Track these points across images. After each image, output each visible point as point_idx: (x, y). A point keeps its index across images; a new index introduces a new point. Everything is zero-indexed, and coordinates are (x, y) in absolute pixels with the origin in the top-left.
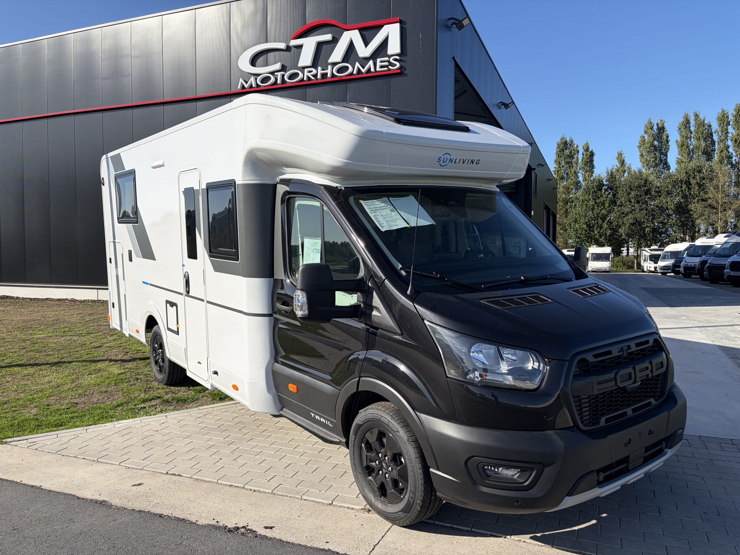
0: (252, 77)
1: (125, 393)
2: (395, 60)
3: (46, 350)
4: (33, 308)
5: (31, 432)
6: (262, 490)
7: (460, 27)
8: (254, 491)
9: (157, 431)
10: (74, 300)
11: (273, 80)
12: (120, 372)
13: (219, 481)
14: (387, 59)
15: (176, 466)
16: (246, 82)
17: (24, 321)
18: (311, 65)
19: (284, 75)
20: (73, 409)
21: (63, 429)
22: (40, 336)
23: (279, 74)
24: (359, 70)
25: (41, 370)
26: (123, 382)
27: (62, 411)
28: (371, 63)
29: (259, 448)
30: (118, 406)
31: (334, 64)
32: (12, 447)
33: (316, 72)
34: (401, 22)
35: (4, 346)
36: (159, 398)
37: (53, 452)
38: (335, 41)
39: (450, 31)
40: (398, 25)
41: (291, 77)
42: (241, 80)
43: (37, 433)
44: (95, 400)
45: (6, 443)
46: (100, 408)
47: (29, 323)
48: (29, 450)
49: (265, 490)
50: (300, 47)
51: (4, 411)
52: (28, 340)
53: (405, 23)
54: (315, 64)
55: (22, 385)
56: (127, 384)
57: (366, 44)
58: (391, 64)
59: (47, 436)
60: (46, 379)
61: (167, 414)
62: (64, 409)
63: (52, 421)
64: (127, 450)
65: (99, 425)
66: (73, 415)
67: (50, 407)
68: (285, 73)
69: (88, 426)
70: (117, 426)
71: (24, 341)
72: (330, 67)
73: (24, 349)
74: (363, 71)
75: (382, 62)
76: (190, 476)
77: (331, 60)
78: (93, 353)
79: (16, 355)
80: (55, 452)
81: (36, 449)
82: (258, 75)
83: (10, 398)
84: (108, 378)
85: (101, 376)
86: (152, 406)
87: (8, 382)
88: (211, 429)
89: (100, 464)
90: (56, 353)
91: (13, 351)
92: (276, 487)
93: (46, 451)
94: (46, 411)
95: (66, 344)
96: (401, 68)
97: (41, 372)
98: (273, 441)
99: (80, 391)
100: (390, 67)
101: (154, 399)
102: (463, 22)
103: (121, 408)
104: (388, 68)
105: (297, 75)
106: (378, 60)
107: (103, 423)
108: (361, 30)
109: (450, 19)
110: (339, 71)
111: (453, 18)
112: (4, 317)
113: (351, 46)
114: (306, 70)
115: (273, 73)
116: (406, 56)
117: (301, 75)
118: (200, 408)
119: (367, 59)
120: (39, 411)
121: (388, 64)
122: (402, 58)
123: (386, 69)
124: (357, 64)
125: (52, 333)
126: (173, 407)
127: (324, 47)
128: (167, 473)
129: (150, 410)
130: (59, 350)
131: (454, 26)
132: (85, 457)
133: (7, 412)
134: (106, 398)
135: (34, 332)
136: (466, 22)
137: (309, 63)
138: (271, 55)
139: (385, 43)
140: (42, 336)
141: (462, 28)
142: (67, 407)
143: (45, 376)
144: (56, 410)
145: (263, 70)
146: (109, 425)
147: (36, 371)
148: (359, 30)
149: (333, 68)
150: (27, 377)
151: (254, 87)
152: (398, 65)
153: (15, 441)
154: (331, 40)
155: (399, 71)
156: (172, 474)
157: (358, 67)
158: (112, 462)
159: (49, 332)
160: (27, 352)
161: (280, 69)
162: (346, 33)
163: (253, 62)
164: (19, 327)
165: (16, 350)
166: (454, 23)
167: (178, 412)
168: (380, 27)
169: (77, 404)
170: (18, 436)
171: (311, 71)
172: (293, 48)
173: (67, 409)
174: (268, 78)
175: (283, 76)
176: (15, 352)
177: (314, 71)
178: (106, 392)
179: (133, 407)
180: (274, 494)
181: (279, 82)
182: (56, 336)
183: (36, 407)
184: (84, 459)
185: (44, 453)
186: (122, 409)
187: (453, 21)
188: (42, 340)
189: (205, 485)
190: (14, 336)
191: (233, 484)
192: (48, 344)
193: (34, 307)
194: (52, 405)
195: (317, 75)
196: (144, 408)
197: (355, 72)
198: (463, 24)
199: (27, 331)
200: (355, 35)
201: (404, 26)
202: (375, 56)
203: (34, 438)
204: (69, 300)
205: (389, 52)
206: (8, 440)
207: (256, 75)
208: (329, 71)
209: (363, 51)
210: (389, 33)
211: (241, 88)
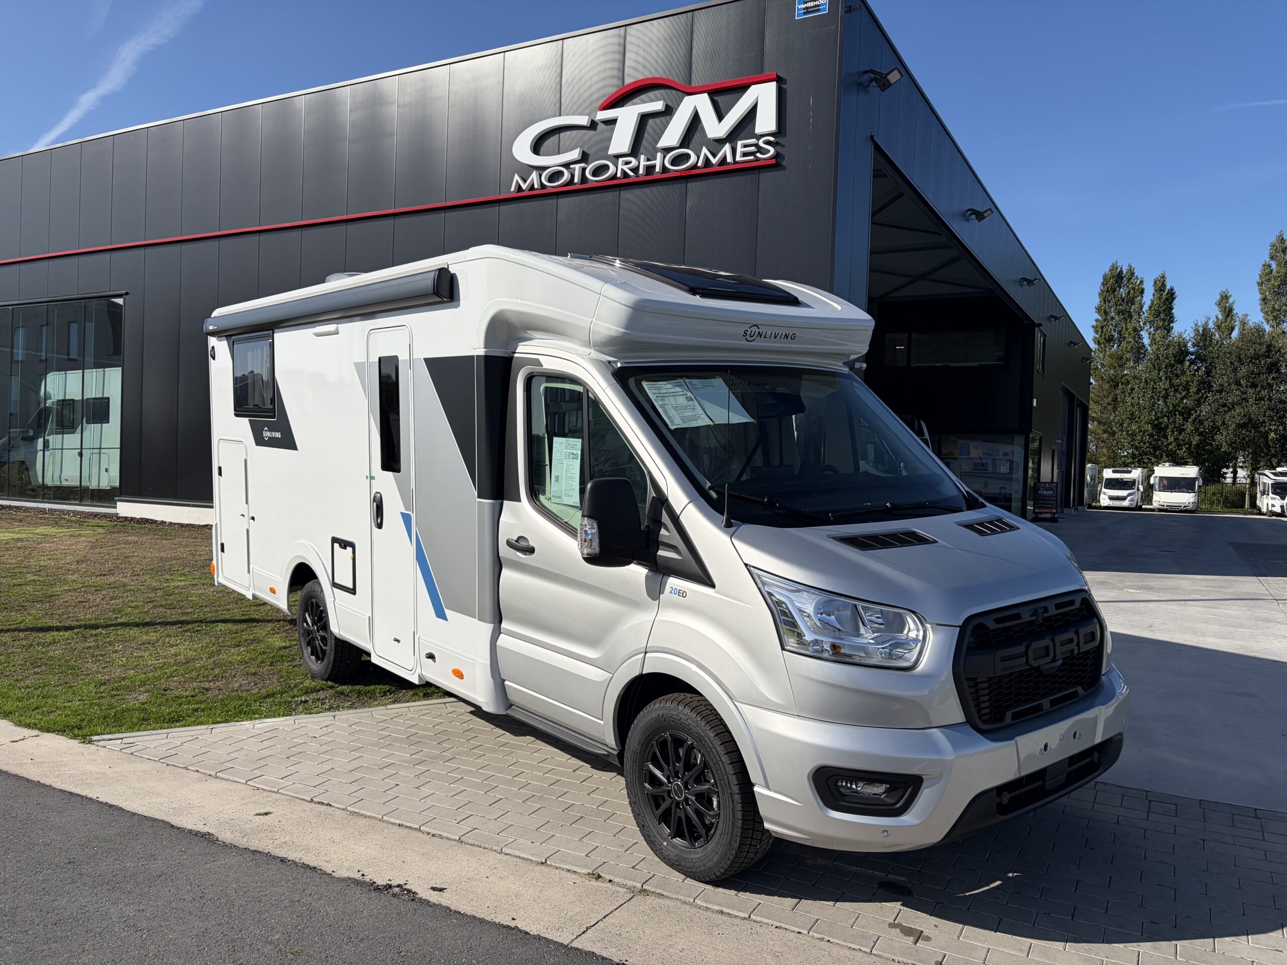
0: (535, 172)
1: (282, 677)
2: (768, 143)
3: (183, 606)
4: (180, 539)
5: (131, 729)
6: (445, 834)
7: (884, 85)
8: (433, 835)
9: (315, 737)
11: (566, 176)
12: (284, 644)
13: (385, 818)
14: (753, 141)
15: (327, 791)
16: (525, 181)
17: (162, 559)
18: (629, 152)
19: (586, 168)
20: (200, 697)
21: (176, 727)
22: (179, 584)
23: (577, 167)
24: (707, 159)
25: (168, 636)
26: (283, 661)
27: (183, 700)
28: (727, 148)
29: (459, 774)
30: (268, 696)
31: (667, 150)
32: (98, 748)
33: (637, 163)
34: (779, 80)
35: (122, 597)
37: (155, 759)
38: (669, 112)
39: (866, 92)
40: (774, 84)
41: (597, 172)
42: (516, 177)
43: (139, 730)
44: (236, 685)
45: (91, 742)
46: (240, 698)
47: (168, 564)
48: (121, 754)
49: (449, 835)
50: (612, 122)
51: (100, 695)
52: (161, 589)
53: (786, 82)
54: (635, 151)
55: (136, 657)
56: (289, 664)
57: (720, 117)
58: (760, 150)
59: (153, 735)
60: (173, 651)
61: (337, 713)
63: (166, 713)
64: (263, 762)
65: (233, 723)
66: (198, 706)
67: (168, 692)
68: (586, 166)
69: (215, 723)
70: (257, 726)
71: (155, 590)
72: (659, 155)
73: (152, 602)
74: (714, 161)
75: (745, 146)
76: (343, 807)
77: (663, 143)
78: (250, 614)
79: (137, 611)
80: (157, 759)
81: (132, 754)
82: (544, 168)
83: (113, 676)
84: (264, 653)
85: (254, 650)
86: (319, 700)
87: (116, 652)
88: (397, 740)
89: (218, 780)
90: (197, 611)
91: (133, 605)
92: (468, 833)
93: (146, 756)
94: (160, 698)
95: (214, 598)
96: (777, 156)
97: (167, 640)
98: (486, 763)
99: (216, 671)
100: (758, 155)
101: (323, 689)
102: (889, 77)
103: (272, 699)
104: (755, 156)
105: (606, 167)
106: (740, 143)
107: (238, 721)
108: (712, 94)
109: (867, 72)
110: (675, 161)
111: (872, 71)
112: (133, 552)
113: (696, 120)
114: (621, 160)
115: (567, 165)
116: (785, 136)
117: (612, 169)
118: (389, 707)
119: (721, 142)
120: (150, 698)
121: (756, 150)
122: (779, 140)
123: (752, 158)
124: (705, 151)
125: (198, 580)
126: (350, 703)
127: (651, 122)
128: (312, 800)
129: (314, 706)
130: (203, 606)
131: (874, 83)
132: (199, 770)
133: (103, 697)
134: (253, 684)
135: (172, 577)
136: (894, 77)
137: (626, 148)
138: (564, 135)
139: (751, 115)
140: (183, 583)
141: (889, 87)
142: (192, 694)
143: (172, 646)
144: (176, 697)
145: (552, 161)
146: (247, 724)
147: (161, 637)
148: (708, 94)
149: (664, 157)
150: (146, 646)
151: (537, 189)
152: (772, 151)
153: (104, 740)
154: (664, 110)
155: (773, 161)
156: (319, 803)
157: (705, 154)
158: (236, 779)
159: (194, 579)
160: (154, 607)
161: (580, 158)
162: (687, 99)
163: (537, 147)
164: (152, 569)
165: (138, 604)
166: (874, 79)
167: (355, 711)
168: (745, 88)
169: (207, 690)
170: (111, 733)
171: (629, 163)
173: (192, 696)
174: (559, 174)
175: (584, 170)
176: (136, 607)
177: (634, 162)
178: (255, 674)
179: (290, 699)
180: (462, 842)
182: (204, 584)
183: (147, 692)
185: (142, 759)
186: (273, 701)
187: (872, 76)
188: (182, 590)
190: (141, 582)
191: (405, 823)
192: (188, 597)
193: (183, 538)
194: (172, 690)
195: (637, 168)
196: (306, 701)
197: (700, 164)
198: (888, 81)
199: (162, 575)
200: (702, 103)
201: (784, 86)
202: (733, 136)
203: (133, 737)
205: (759, 130)
206: (94, 738)
207: (541, 169)
208: (658, 163)
209: (714, 128)
210: (757, 98)
211: (516, 191)
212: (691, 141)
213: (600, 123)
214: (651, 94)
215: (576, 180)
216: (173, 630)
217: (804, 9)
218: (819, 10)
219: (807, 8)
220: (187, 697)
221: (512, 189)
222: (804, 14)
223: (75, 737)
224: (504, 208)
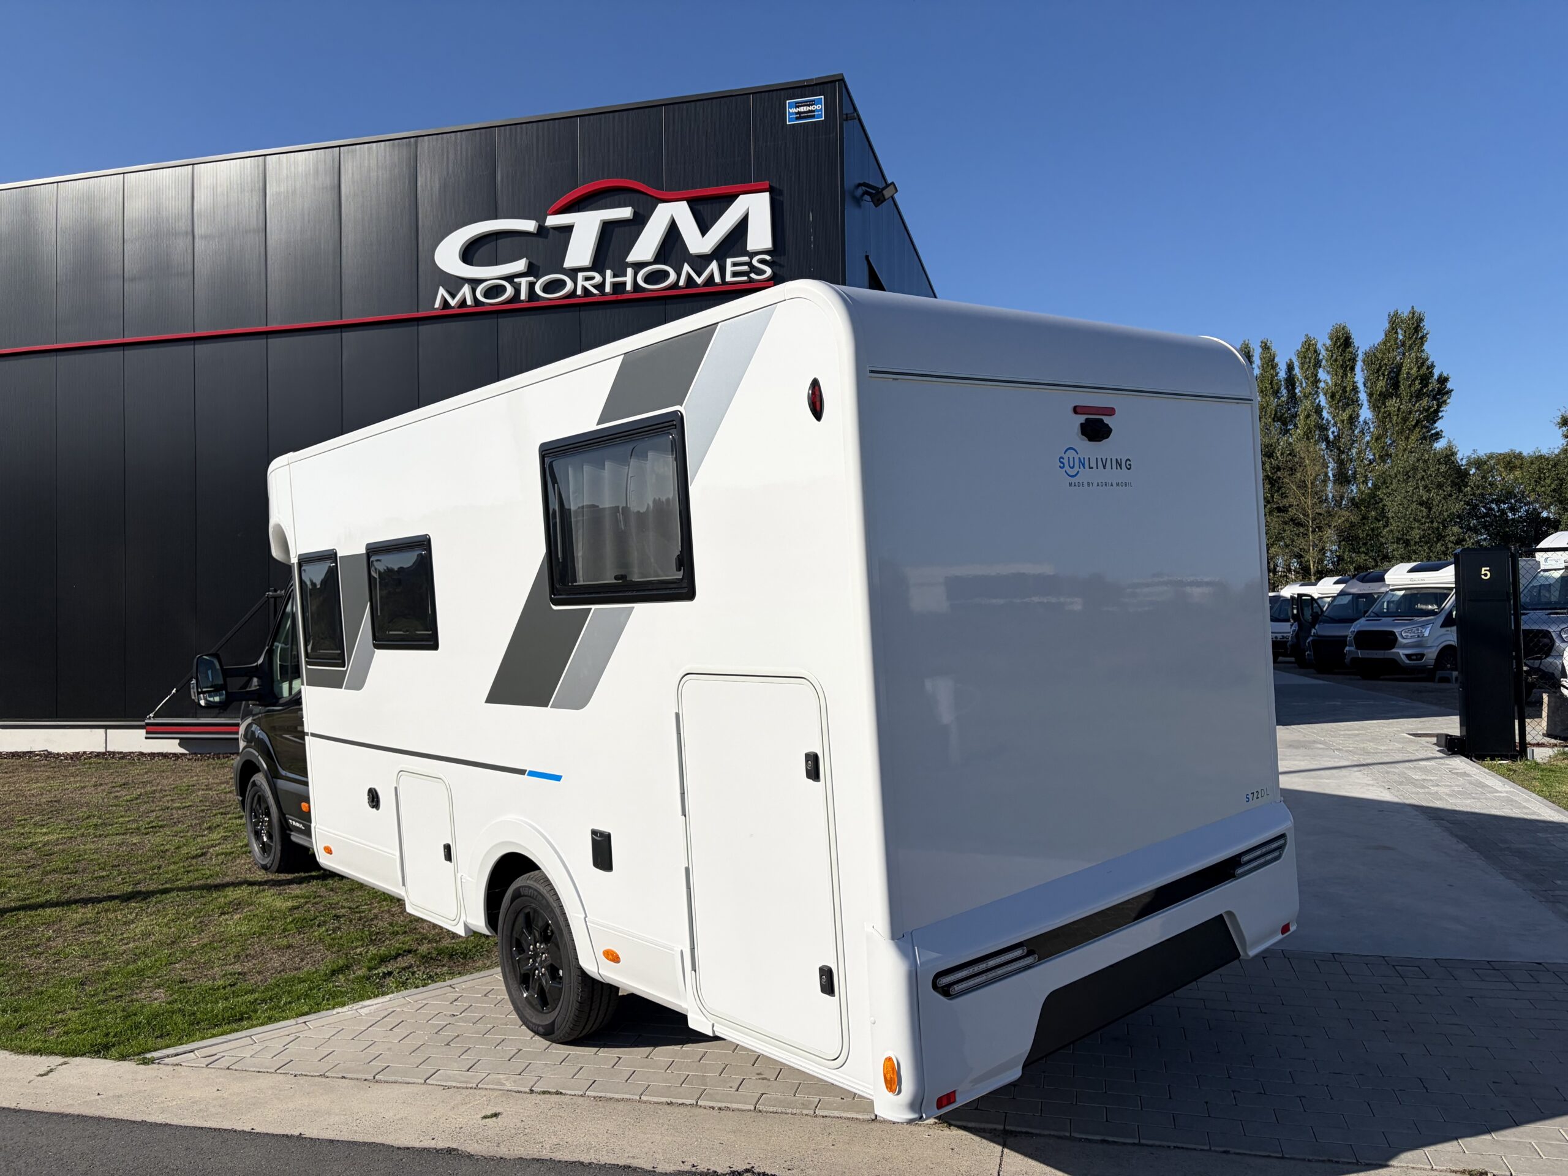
0: (466, 285)
1: (330, 946)
2: (762, 261)
3: (87, 868)
6: (734, 1106)
7: (878, 200)
9: (454, 1015)
10: (50, 753)
11: (510, 291)
12: (289, 904)
14: (746, 259)
15: (541, 1077)
16: (453, 296)
18: (590, 266)
19: (535, 283)
20: (243, 985)
21: (253, 1026)
22: (47, 837)
23: (524, 282)
24: (689, 277)
26: (312, 925)
27: (222, 991)
28: (714, 266)
30: (334, 973)
31: (638, 266)
32: (171, 1067)
33: (601, 279)
34: (772, 191)
38: (639, 221)
39: (859, 206)
40: (765, 197)
41: (548, 288)
42: (442, 291)
44: (277, 964)
45: (152, 1061)
46: (299, 980)
48: (215, 1070)
49: (740, 1106)
50: (568, 229)
51: (95, 999)
52: (26, 848)
53: (781, 193)
54: (599, 263)
55: (90, 943)
56: (324, 928)
57: (704, 229)
58: (753, 269)
59: (230, 1041)
60: (136, 929)
61: (454, 981)
62: (224, 988)
63: (217, 1011)
64: (421, 1054)
65: (324, 1012)
66: (253, 996)
67: (191, 984)
68: (535, 280)
70: (363, 1012)
71: (19, 849)
72: (630, 271)
73: (33, 867)
74: (699, 281)
75: (735, 264)
76: (580, 1093)
77: (634, 256)
79: (25, 881)
82: (480, 281)
83: (84, 971)
84: (273, 918)
85: (255, 916)
86: (404, 969)
90: (114, 873)
93: (252, 1069)
94: (188, 993)
95: (121, 853)
96: (774, 276)
99: (231, 949)
100: (753, 275)
101: (400, 955)
102: (885, 192)
103: (342, 976)
104: (749, 277)
105: (561, 284)
106: (729, 261)
107: (329, 1009)
108: (693, 204)
109: (860, 185)
110: (650, 278)
111: (864, 184)
113: (673, 232)
114: (580, 275)
115: (510, 278)
116: (784, 254)
117: (570, 285)
119: (704, 259)
120: (173, 994)
121: (749, 270)
122: (776, 259)
123: (745, 278)
124: (686, 268)
127: (618, 231)
128: (532, 1091)
129: (405, 977)
131: (868, 198)
132: (345, 1075)
133: (103, 1001)
134: (297, 960)
135: (26, 830)
137: (586, 260)
138: (503, 242)
140: (52, 837)
142: (228, 982)
143: (127, 923)
144: (209, 989)
145: (490, 273)
146: (345, 1012)
148: (688, 202)
149: (636, 274)
150: (87, 926)
151: (470, 306)
152: (769, 271)
153: (168, 1056)
154: (632, 218)
156: (544, 1093)
157: (687, 272)
158: (407, 1080)
159: (62, 829)
160: (46, 873)
161: (526, 270)
162: (661, 207)
163: (469, 254)
165: (16, 870)
166: (866, 193)
168: (731, 198)
169: (243, 974)
171: (593, 278)
172: (551, 231)
174: (500, 290)
176: (19, 875)
177: (598, 278)
178: (289, 946)
179: (367, 973)
181: (523, 296)
182: (84, 835)
183: (158, 987)
184: (344, 1077)
185: (248, 1073)
186: (346, 979)
187: (864, 188)
188: (61, 847)
189: (620, 1106)
191: (674, 1101)
194: (191, 980)
195: (603, 285)
197: (682, 283)
198: (883, 195)
199: (7, 828)
200: (680, 212)
201: (780, 198)
202: (721, 252)
203: (204, 1047)
205: (751, 246)
206: (156, 1054)
207: (475, 283)
208: (628, 279)
209: (698, 243)
210: (748, 209)
211: (441, 308)
217: (796, 113)
218: (813, 116)
219: (799, 113)
221: (437, 305)
222: (797, 119)
224: (425, 329)
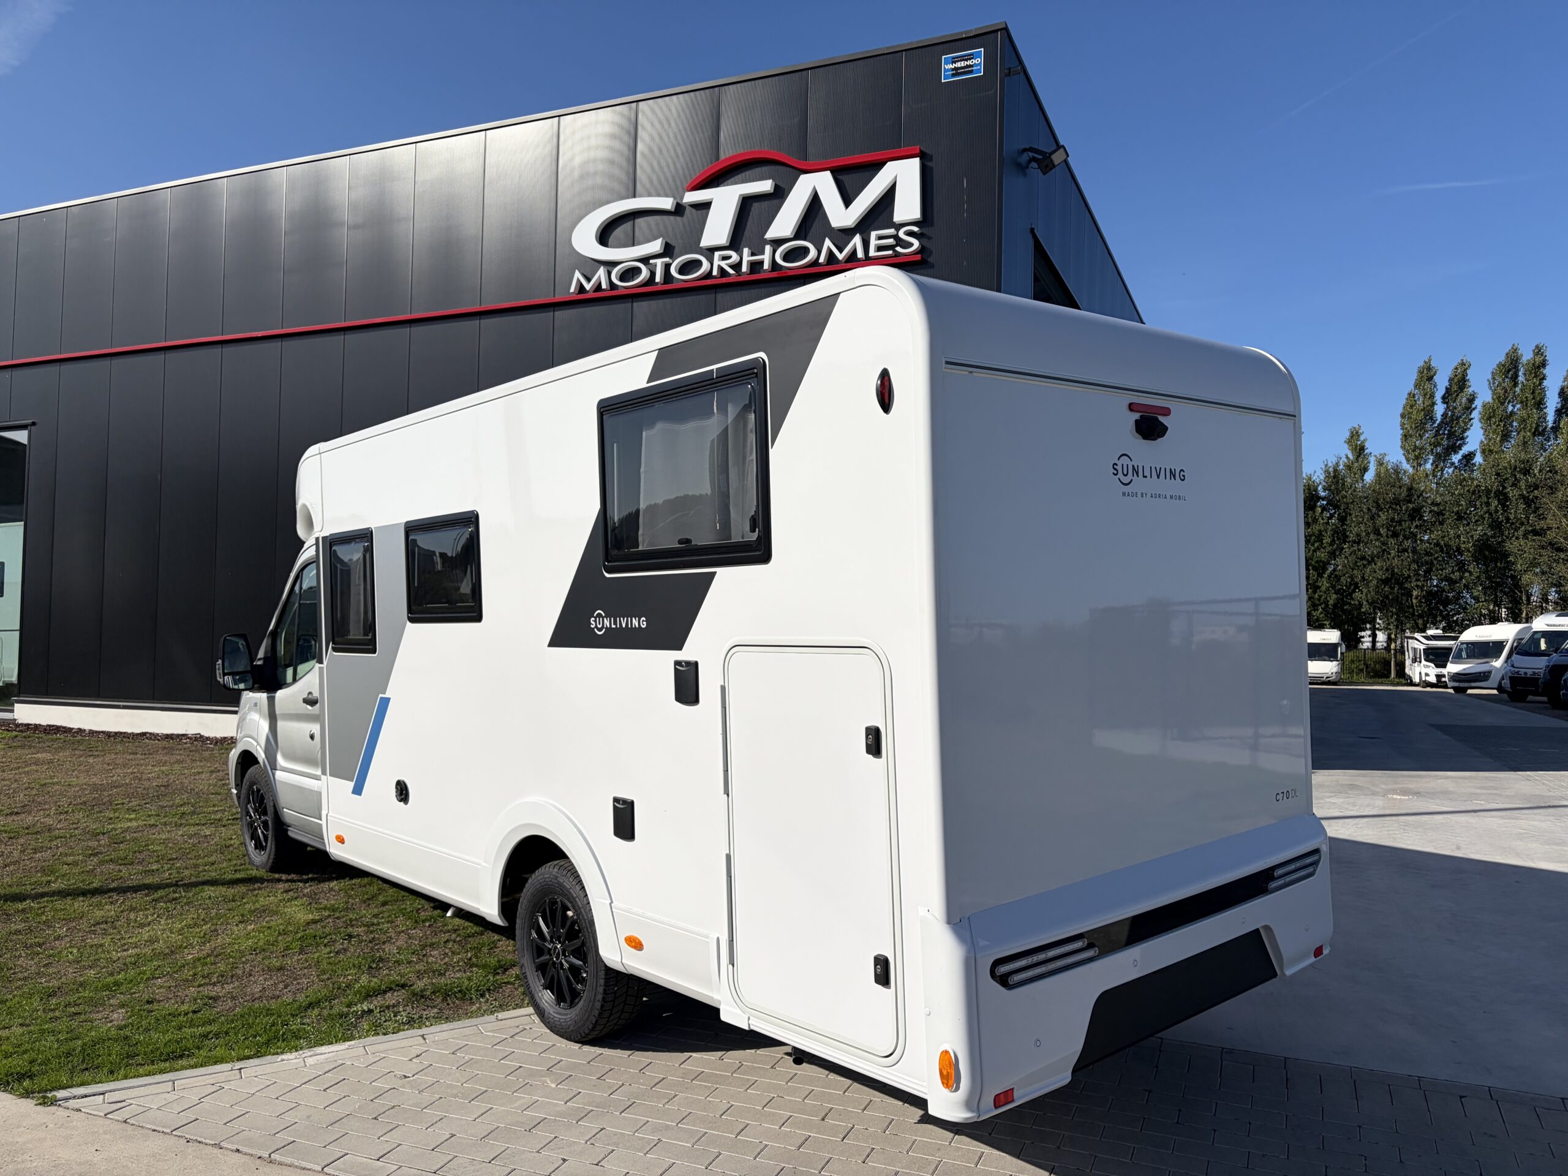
0: (602, 268)
1: (324, 972)
2: (910, 234)
3: (143, 860)
4: (113, 756)
5: (112, 1074)
7: (1047, 166)
9: (406, 1077)
10: (201, 736)
11: (645, 273)
12: (311, 917)
14: (892, 231)
16: (589, 280)
17: (95, 788)
18: (728, 244)
19: (670, 265)
20: (206, 1013)
21: (183, 1068)
22: (129, 824)
23: (659, 263)
24: (831, 254)
25: (132, 909)
26: (318, 945)
27: (181, 1018)
28: (857, 240)
29: (653, 1132)
30: (311, 1005)
31: (777, 243)
32: (67, 1113)
33: (739, 258)
34: (923, 156)
35: (50, 848)
36: (403, 986)
37: (165, 1131)
38: (779, 194)
39: (1025, 175)
40: (916, 161)
41: (684, 269)
42: (577, 275)
43: (126, 1077)
44: (257, 989)
45: (54, 1102)
46: (269, 1012)
47: (106, 793)
48: (109, 1122)
50: (706, 206)
51: (51, 1015)
52: (104, 834)
53: (931, 158)
54: (735, 242)
55: (91, 946)
56: (328, 949)
57: (847, 201)
58: (900, 242)
59: (150, 1084)
60: (145, 934)
61: (424, 1031)
63: (160, 1045)
64: (338, 1131)
65: (269, 1057)
66: (208, 1028)
67: (155, 1006)
68: (671, 261)
69: (242, 1059)
70: (310, 1061)
71: (95, 835)
72: (768, 249)
73: (96, 855)
74: (841, 256)
75: (880, 238)
77: (772, 233)
78: (247, 869)
79: (76, 870)
80: (169, 1131)
81: (125, 1122)
82: (614, 264)
83: (63, 980)
84: (285, 933)
85: (269, 928)
86: (388, 1007)
87: (58, 938)
88: (533, 1074)
89: (277, 1168)
90: (166, 867)
91: (70, 859)
93: (149, 1126)
94: (146, 1018)
95: (187, 845)
96: (922, 250)
97: (132, 916)
98: (685, 1111)
99: (222, 966)
100: (898, 249)
101: (391, 989)
102: (1053, 157)
103: (316, 1011)
104: (895, 251)
105: (697, 264)
106: (874, 234)
107: (277, 1054)
108: (837, 173)
109: (1025, 150)
110: (788, 256)
111: (1031, 149)
112: (51, 777)
113: (815, 204)
114: (717, 254)
115: (645, 260)
116: (932, 225)
117: (706, 265)
118: (501, 1015)
119: (847, 233)
120: (130, 1017)
121: (895, 243)
122: (925, 231)
123: (890, 252)
124: (828, 243)
125: (156, 818)
126: (436, 1010)
127: (756, 206)
129: (383, 1019)
130: (173, 859)
131: (1034, 165)
132: (240, 1148)
133: (57, 1018)
134: (281, 986)
135: (117, 814)
136: (1057, 158)
137: (723, 239)
138: (640, 222)
139: (888, 198)
140: (134, 824)
141: (1051, 169)
142: (193, 1008)
143: (142, 926)
144: (170, 1014)
145: (625, 255)
146: (291, 1059)
147: (122, 912)
148: (832, 172)
149: (774, 252)
150: (103, 926)
151: (604, 290)
152: (916, 244)
153: (74, 1097)
154: (772, 191)
155: (918, 257)
157: (829, 248)
158: (304, 1164)
159: (149, 816)
160: (102, 863)
161: (662, 251)
162: (803, 178)
163: (604, 236)
164: (85, 803)
165: (77, 858)
166: (1034, 159)
167: (448, 1025)
168: (878, 166)
169: (215, 999)
170: (82, 1084)
171: (729, 257)
173: (194, 1012)
174: (636, 271)
175: (667, 267)
176: (75, 864)
177: (735, 257)
178: (281, 969)
179: (345, 1010)
181: (658, 278)
182: (165, 824)
183: (122, 1006)
184: (238, 1151)
185: (144, 1131)
186: (319, 1015)
187: (1031, 154)
188: (135, 835)
190: (73, 824)
192: (147, 845)
193: (116, 754)
194: (159, 1001)
195: (740, 263)
196: (370, 1011)
197: (822, 260)
198: (1052, 161)
199: (101, 812)
200: (823, 183)
201: (929, 164)
202: (865, 225)
203: (119, 1090)
204: (190, 738)
205: (898, 218)
206: (61, 1094)
207: (611, 264)
208: (766, 258)
209: (840, 215)
210: (896, 177)
211: (577, 292)
212: (809, 232)
213: (688, 208)
214: (757, 171)
215: (658, 279)
216: (137, 899)
217: (953, 70)
218: (971, 72)
219: (956, 69)
220: (186, 1014)
221: (572, 290)
222: (953, 75)
223: (27, 1094)
224: (561, 315)
